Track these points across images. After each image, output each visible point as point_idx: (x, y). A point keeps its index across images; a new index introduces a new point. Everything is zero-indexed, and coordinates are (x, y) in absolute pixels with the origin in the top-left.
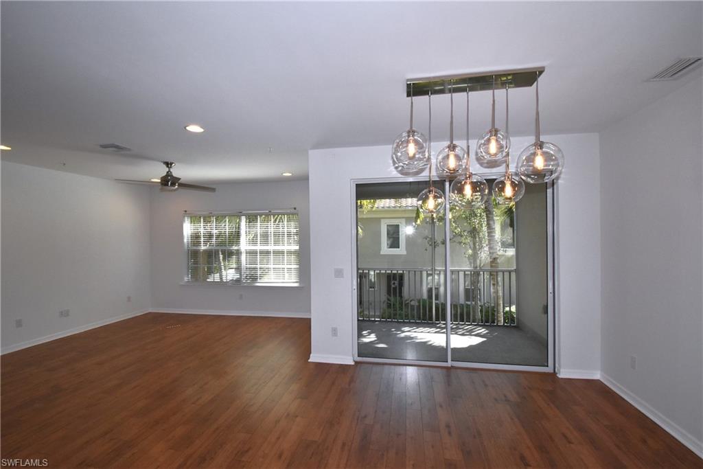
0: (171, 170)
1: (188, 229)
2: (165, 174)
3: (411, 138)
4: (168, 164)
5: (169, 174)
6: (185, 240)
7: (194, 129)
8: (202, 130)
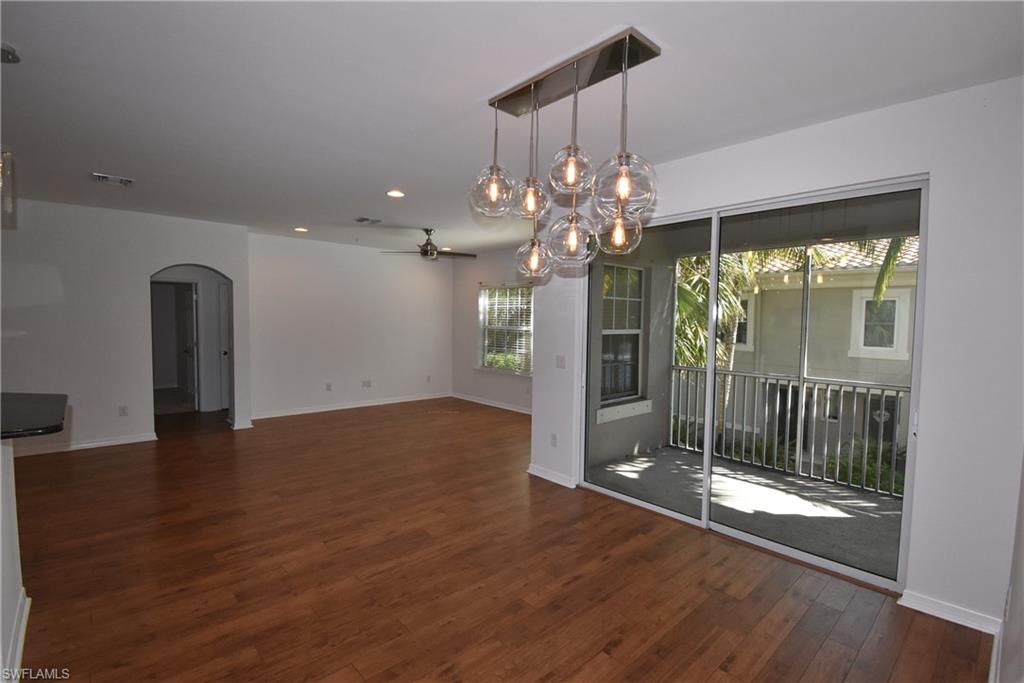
0: (431, 237)
1: (483, 302)
2: (424, 242)
3: (495, 177)
4: (428, 231)
5: (429, 243)
6: (481, 317)
7: (395, 194)
8: (402, 195)
